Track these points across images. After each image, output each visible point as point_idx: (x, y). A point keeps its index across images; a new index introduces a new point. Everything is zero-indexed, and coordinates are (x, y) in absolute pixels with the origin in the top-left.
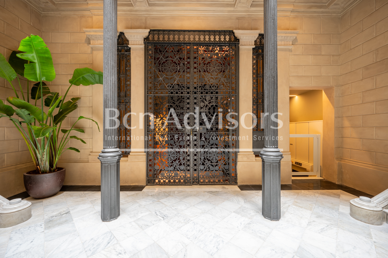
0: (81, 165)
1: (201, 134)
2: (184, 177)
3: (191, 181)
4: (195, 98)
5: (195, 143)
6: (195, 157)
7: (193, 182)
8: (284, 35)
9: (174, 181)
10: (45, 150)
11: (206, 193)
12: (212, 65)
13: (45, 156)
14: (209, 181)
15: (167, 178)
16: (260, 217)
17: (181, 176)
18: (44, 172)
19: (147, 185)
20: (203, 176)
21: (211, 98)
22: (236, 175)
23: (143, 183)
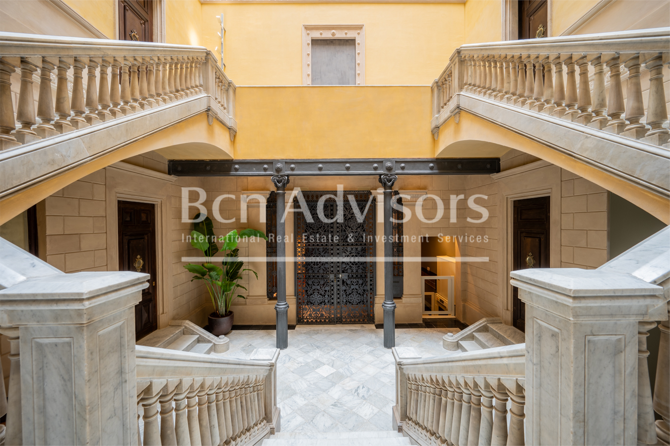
0: (240, 307)
1: (343, 280)
2: (329, 317)
3: (336, 320)
4: (338, 249)
5: (338, 287)
6: (338, 300)
7: (337, 322)
8: (415, 193)
9: (321, 321)
10: (223, 299)
11: (348, 331)
12: (352, 221)
13: (223, 303)
14: (351, 321)
15: (314, 318)
16: (382, 347)
17: (326, 317)
18: (222, 316)
19: (297, 324)
20: (345, 316)
21: (352, 249)
22: (374, 315)
23: (294, 323)
